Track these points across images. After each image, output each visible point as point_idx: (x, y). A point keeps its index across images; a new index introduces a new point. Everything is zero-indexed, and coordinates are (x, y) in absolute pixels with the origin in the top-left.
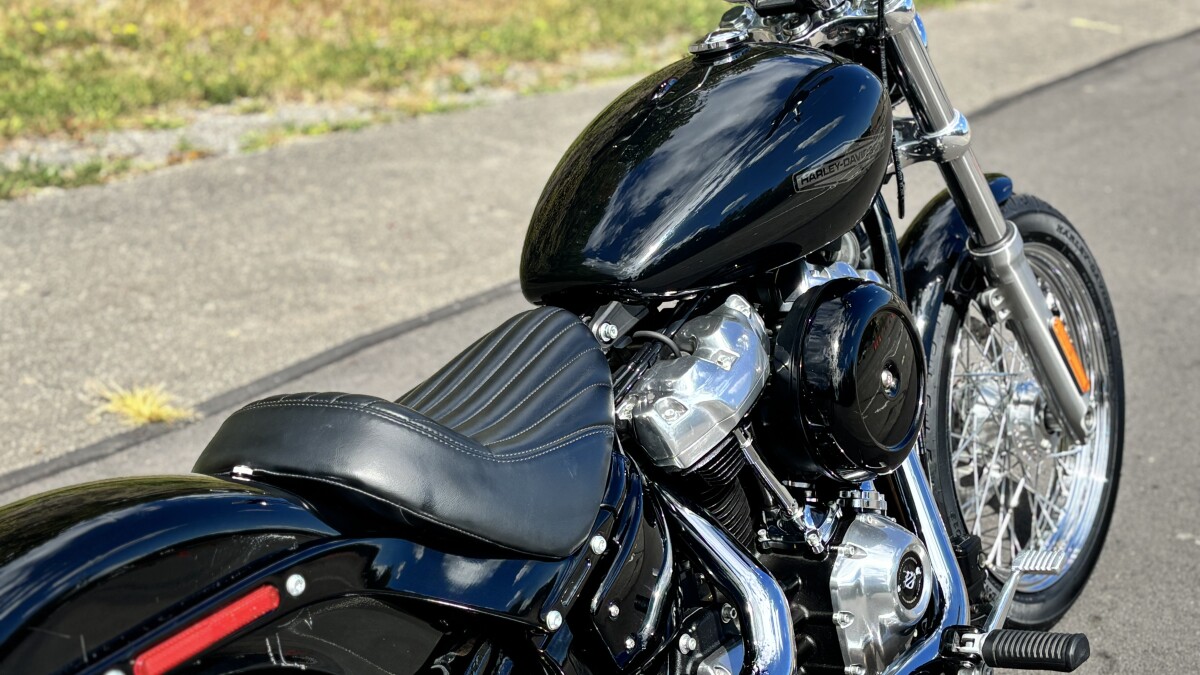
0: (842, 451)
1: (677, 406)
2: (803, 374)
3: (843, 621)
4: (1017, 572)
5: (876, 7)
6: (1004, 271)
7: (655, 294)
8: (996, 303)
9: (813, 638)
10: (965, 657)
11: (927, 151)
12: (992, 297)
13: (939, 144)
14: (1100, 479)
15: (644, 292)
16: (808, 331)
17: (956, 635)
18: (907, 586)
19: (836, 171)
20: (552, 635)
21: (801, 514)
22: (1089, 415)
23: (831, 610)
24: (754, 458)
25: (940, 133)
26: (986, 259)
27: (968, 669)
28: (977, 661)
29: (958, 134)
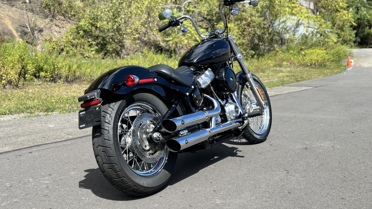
0: (226, 89)
1: (202, 79)
2: (219, 79)
3: (227, 114)
4: (253, 110)
5: (227, 36)
6: (249, 79)
7: (198, 65)
8: (248, 84)
9: (223, 118)
10: (245, 117)
11: (236, 59)
12: (247, 83)
13: (238, 58)
14: (269, 118)
15: (196, 65)
16: (219, 73)
17: (244, 115)
18: (236, 110)
19: (222, 52)
20: (187, 96)
21: (220, 100)
22: (264, 105)
23: (225, 113)
24: (213, 90)
25: (237, 56)
26: (246, 77)
27: (246, 120)
28: (247, 117)
29: (240, 56)
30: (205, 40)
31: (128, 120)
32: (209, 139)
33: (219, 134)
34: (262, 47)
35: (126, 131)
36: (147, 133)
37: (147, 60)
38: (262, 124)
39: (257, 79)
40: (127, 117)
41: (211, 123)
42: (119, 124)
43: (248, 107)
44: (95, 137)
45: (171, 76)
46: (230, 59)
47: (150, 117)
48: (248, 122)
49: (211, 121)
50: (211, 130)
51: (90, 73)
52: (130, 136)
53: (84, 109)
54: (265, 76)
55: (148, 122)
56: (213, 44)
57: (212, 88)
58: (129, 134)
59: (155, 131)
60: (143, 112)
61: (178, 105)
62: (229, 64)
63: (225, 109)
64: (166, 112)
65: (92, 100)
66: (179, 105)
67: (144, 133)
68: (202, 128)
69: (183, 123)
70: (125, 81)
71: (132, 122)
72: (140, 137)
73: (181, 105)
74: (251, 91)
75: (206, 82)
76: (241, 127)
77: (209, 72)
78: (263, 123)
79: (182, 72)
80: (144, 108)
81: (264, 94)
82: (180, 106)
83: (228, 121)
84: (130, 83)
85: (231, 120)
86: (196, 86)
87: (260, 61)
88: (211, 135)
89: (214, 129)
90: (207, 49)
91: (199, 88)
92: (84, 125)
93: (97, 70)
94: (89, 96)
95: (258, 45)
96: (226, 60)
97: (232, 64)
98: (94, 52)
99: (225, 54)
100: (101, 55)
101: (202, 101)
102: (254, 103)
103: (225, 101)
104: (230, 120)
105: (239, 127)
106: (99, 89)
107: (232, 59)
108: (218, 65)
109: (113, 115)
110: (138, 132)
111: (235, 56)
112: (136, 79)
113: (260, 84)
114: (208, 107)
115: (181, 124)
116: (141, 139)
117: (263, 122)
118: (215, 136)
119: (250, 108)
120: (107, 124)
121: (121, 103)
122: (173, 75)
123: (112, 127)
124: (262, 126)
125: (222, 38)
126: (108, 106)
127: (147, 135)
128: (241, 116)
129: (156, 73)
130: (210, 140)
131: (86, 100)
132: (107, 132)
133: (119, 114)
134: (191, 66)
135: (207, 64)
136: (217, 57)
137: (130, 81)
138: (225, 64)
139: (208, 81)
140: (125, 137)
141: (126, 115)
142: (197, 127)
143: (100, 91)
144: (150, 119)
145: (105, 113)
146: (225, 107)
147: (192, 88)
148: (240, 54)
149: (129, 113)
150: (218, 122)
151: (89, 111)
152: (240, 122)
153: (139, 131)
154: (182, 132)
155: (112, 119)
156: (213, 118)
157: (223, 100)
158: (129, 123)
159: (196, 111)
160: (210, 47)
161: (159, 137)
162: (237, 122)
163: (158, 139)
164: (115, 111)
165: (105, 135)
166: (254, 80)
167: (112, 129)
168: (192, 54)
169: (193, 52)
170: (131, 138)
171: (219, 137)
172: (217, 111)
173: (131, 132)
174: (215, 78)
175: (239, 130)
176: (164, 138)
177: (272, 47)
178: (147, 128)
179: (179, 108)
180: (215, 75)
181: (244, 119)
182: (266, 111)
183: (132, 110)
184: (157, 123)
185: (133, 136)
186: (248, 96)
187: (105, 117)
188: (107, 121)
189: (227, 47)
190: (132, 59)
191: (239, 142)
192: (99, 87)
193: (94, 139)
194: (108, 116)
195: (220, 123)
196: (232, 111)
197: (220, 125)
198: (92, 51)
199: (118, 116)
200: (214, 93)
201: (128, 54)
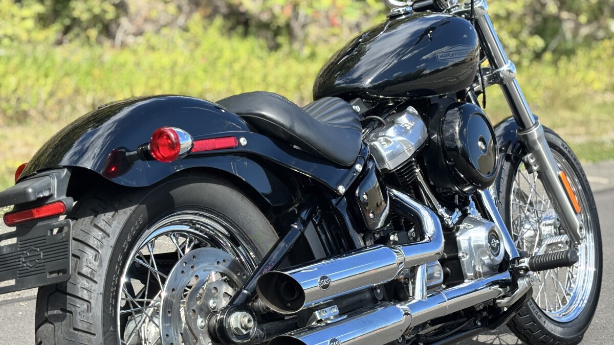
0: (462, 176)
1: (387, 141)
2: (443, 141)
3: (463, 256)
4: (545, 245)
5: (470, 5)
6: (535, 142)
7: (376, 96)
8: (532, 161)
9: (449, 268)
10: (521, 268)
11: (496, 79)
12: (530, 158)
13: (501, 76)
15: (372, 94)
16: (443, 123)
17: (516, 261)
18: (493, 245)
19: (455, 57)
20: (340, 195)
21: (442, 211)
22: (581, 228)
23: (458, 252)
24: (420, 178)
25: (501, 69)
26: (526, 137)
27: (522, 277)
28: (526, 270)
29: (510, 71)
30: (401, 15)
31: (149, 266)
32: (403, 336)
33: (434, 322)
34: (568, 27)
35: (141, 303)
36: (209, 313)
37: (199, 53)
38: (570, 289)
39: (559, 143)
40: (148, 258)
41: (414, 283)
42: (124, 280)
43: (527, 232)
44: (46, 321)
45: (293, 131)
46: (477, 78)
47: (221, 261)
48: (529, 283)
49: (414, 277)
50: (412, 307)
51: (15, 91)
52: (156, 321)
53: (13, 229)
54: (576, 123)
55: (214, 277)
56: (427, 31)
57: (417, 170)
58: (150, 311)
59: (234, 307)
60: (197, 242)
61: (311, 223)
62: (473, 95)
63: (457, 238)
64: (270, 246)
65: (41, 202)
66: (314, 223)
67: (200, 313)
68: (383, 300)
69: (325, 283)
70: (147, 144)
71: (165, 276)
72: (187, 323)
73: (320, 224)
74: (539, 182)
75: (399, 150)
76: (506, 300)
77: (410, 120)
78: (572, 285)
79: (325, 120)
80: (201, 231)
81: (582, 193)
82: (315, 226)
83: (467, 277)
84: (164, 152)
85: (476, 276)
86: (370, 165)
87: (562, 72)
88: (412, 326)
89: (420, 304)
90: (406, 46)
91: (377, 171)
92: (12, 282)
93: (37, 80)
94: (33, 188)
95: (557, 19)
96: (465, 82)
97: (484, 92)
98: (30, 23)
99: (464, 62)
100: (53, 32)
101: (387, 211)
102: (548, 222)
103: (457, 214)
104: (472, 274)
105: (499, 298)
106: (65, 167)
107: (482, 79)
108: (440, 97)
109: (106, 253)
110: (179, 308)
111: (493, 70)
112: (184, 139)
113: (567, 159)
114: (404, 233)
115: (318, 288)
116: (189, 332)
117: (574, 282)
118: (423, 326)
119: (536, 235)
120: (83, 282)
121: (131, 216)
122: (300, 129)
123: (102, 290)
124: (572, 294)
125: (454, 11)
126: (91, 223)
127: (210, 320)
128: (505, 264)
129: (245, 118)
130: (407, 337)
131: (22, 201)
132: (85, 306)
133: (124, 248)
134: (354, 98)
135: (404, 95)
136: (438, 71)
137: (163, 146)
138: (462, 94)
139: (405, 148)
140: (138, 320)
141: (145, 252)
142: (368, 295)
143: (70, 174)
144: (219, 268)
145: (81, 246)
146: (457, 234)
147: (356, 171)
148: (509, 64)
149: (153, 246)
150: (433, 283)
151: (28, 236)
152: (502, 284)
153: (183, 303)
154: (320, 313)
155: (100, 265)
156: (420, 270)
157: (450, 210)
158: (153, 278)
159: (366, 247)
160: (419, 39)
161: (246, 328)
162: (494, 283)
163: (245, 332)
164: (112, 241)
165: (79, 318)
166: (552, 145)
167: (101, 298)
168: (357, 58)
169: (361, 53)
170: (157, 326)
171: (434, 328)
172: (432, 248)
173: (158, 306)
174: (429, 141)
175: (500, 309)
176: (262, 330)
177: (599, 28)
178: (209, 295)
179: (310, 234)
180: (428, 128)
181: (516, 274)
182: (586, 249)
183: (164, 236)
184: (242, 280)
185: (166, 319)
186: (527, 197)
187: (78, 257)
188: (85, 271)
189: (469, 42)
190: (152, 48)
191: (495, 343)
192: (66, 160)
193: (42, 328)
194: (90, 253)
195: (439, 285)
196: (478, 247)
197: (439, 293)
198: (23, 19)
199: (120, 257)
200: (422, 188)
201: (139, 33)
